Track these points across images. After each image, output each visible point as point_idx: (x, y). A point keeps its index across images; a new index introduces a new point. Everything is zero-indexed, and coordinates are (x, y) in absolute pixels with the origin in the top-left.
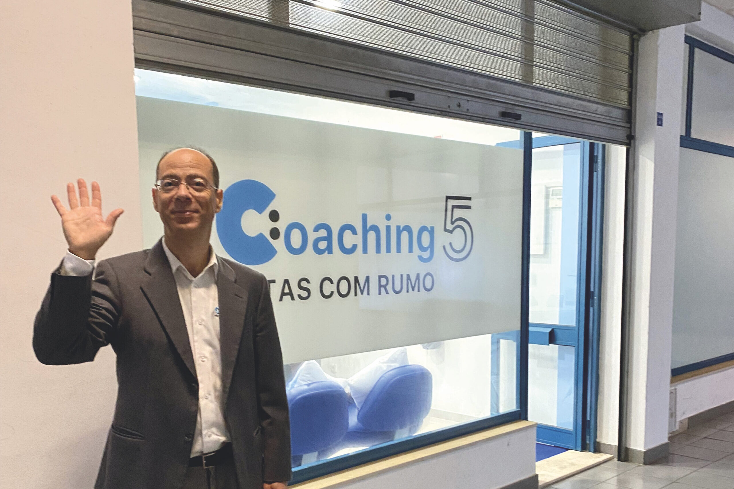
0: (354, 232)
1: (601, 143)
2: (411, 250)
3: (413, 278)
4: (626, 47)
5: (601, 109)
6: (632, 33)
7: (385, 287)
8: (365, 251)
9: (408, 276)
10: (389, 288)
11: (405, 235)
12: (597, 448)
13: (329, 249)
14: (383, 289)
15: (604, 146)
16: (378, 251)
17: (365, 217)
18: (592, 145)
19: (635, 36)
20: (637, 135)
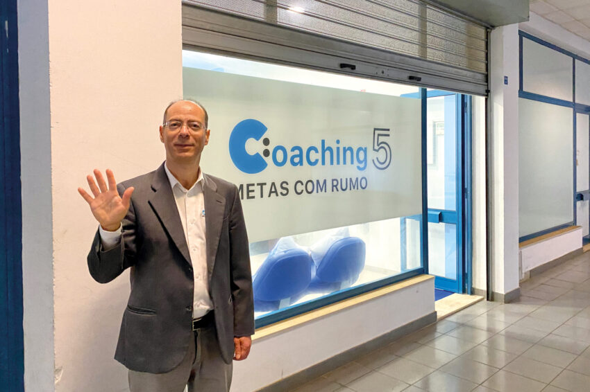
0: (317, 151)
1: (469, 95)
2: (352, 163)
3: (354, 181)
4: (483, 37)
5: (469, 74)
6: (487, 28)
7: (336, 186)
8: (323, 163)
9: (351, 179)
10: (339, 187)
11: (348, 153)
12: (473, 292)
13: (301, 163)
14: (335, 188)
15: (471, 97)
16: (332, 163)
17: (323, 142)
18: (463, 96)
19: (488, 30)
20: (492, 90)
